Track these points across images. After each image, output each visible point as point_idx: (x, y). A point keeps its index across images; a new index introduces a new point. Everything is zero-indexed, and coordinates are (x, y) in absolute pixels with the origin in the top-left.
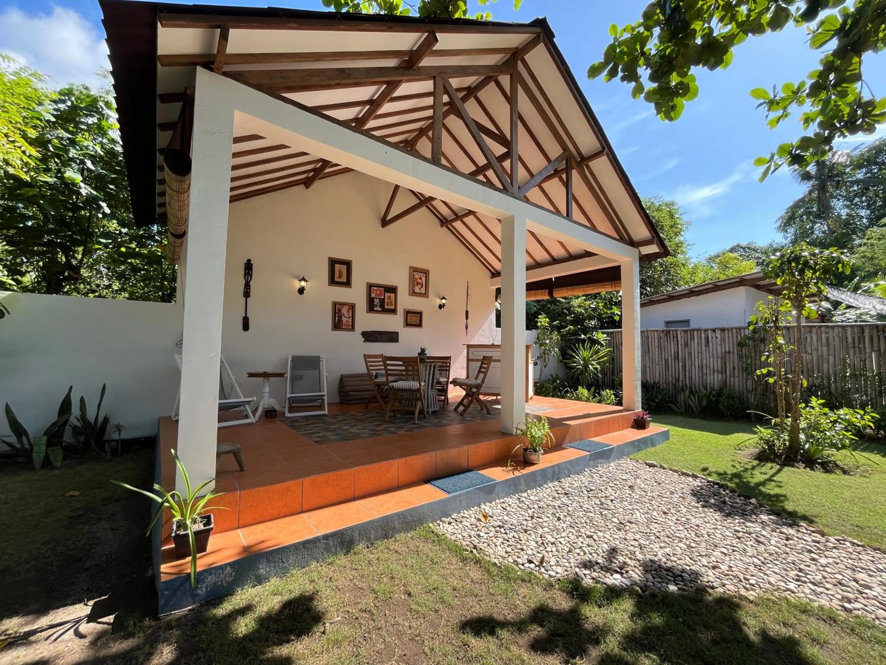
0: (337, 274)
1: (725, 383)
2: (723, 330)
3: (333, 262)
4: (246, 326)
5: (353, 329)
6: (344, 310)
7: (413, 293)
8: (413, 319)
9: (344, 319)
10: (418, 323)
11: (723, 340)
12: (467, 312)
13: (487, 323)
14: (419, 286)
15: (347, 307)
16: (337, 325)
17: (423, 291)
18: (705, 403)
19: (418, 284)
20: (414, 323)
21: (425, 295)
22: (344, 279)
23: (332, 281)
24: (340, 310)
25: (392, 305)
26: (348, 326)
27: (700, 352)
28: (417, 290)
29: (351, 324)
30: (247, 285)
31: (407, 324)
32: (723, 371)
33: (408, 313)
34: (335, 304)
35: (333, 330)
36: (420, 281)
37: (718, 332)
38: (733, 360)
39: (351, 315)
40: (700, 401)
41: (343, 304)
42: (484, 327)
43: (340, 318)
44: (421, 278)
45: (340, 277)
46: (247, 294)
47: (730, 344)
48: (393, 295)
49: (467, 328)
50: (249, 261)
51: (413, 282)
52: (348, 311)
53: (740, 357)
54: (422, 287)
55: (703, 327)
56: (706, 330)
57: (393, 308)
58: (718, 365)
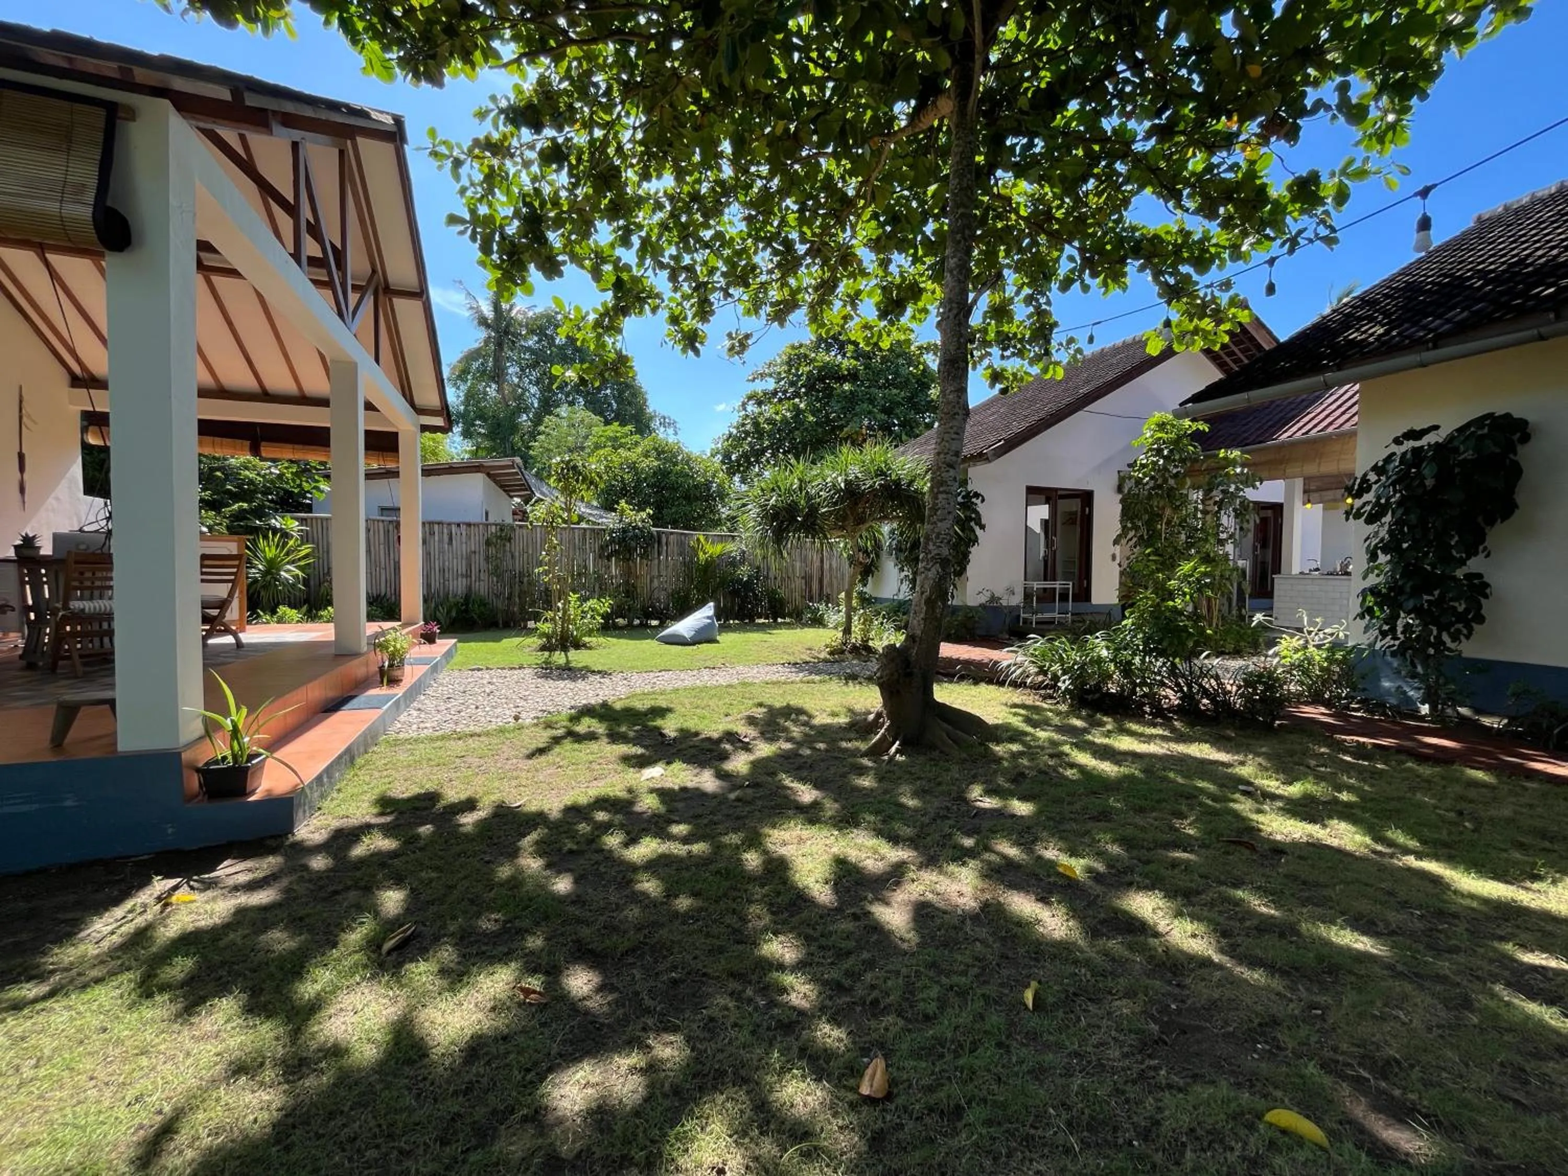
1: (469, 588)
2: (469, 525)
11: (469, 537)
12: (21, 457)
13: (63, 484)
18: (454, 614)
27: (442, 552)
32: (468, 576)
37: (463, 527)
38: (479, 561)
40: (449, 612)
42: (57, 493)
47: (476, 542)
49: (22, 490)
53: (487, 558)
55: (446, 519)
56: (449, 524)
58: (462, 569)
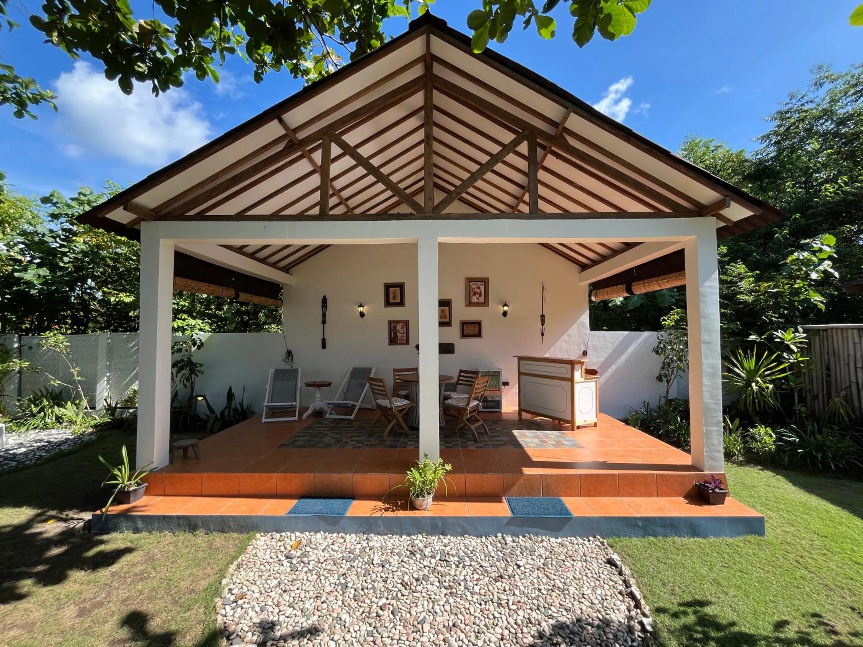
0: (391, 295)
3: (388, 287)
4: (324, 346)
5: (407, 343)
6: (399, 327)
7: (470, 304)
8: (469, 330)
9: (399, 335)
10: (478, 333)
12: (543, 317)
13: (575, 327)
14: (477, 296)
15: (401, 324)
16: (393, 341)
17: (482, 300)
19: (475, 294)
20: (472, 333)
21: (485, 304)
22: (398, 300)
23: (388, 303)
24: (395, 328)
25: (446, 317)
26: (402, 340)
28: (474, 299)
29: (405, 339)
30: (324, 315)
31: (464, 335)
33: (464, 324)
34: (390, 322)
35: (389, 345)
36: (478, 290)
39: (405, 331)
41: (398, 322)
42: (570, 332)
43: (395, 334)
44: (479, 288)
45: (394, 298)
46: (324, 322)
48: (447, 308)
49: (543, 334)
50: (325, 297)
51: (469, 293)
52: (402, 328)
54: (480, 295)
57: (447, 320)
